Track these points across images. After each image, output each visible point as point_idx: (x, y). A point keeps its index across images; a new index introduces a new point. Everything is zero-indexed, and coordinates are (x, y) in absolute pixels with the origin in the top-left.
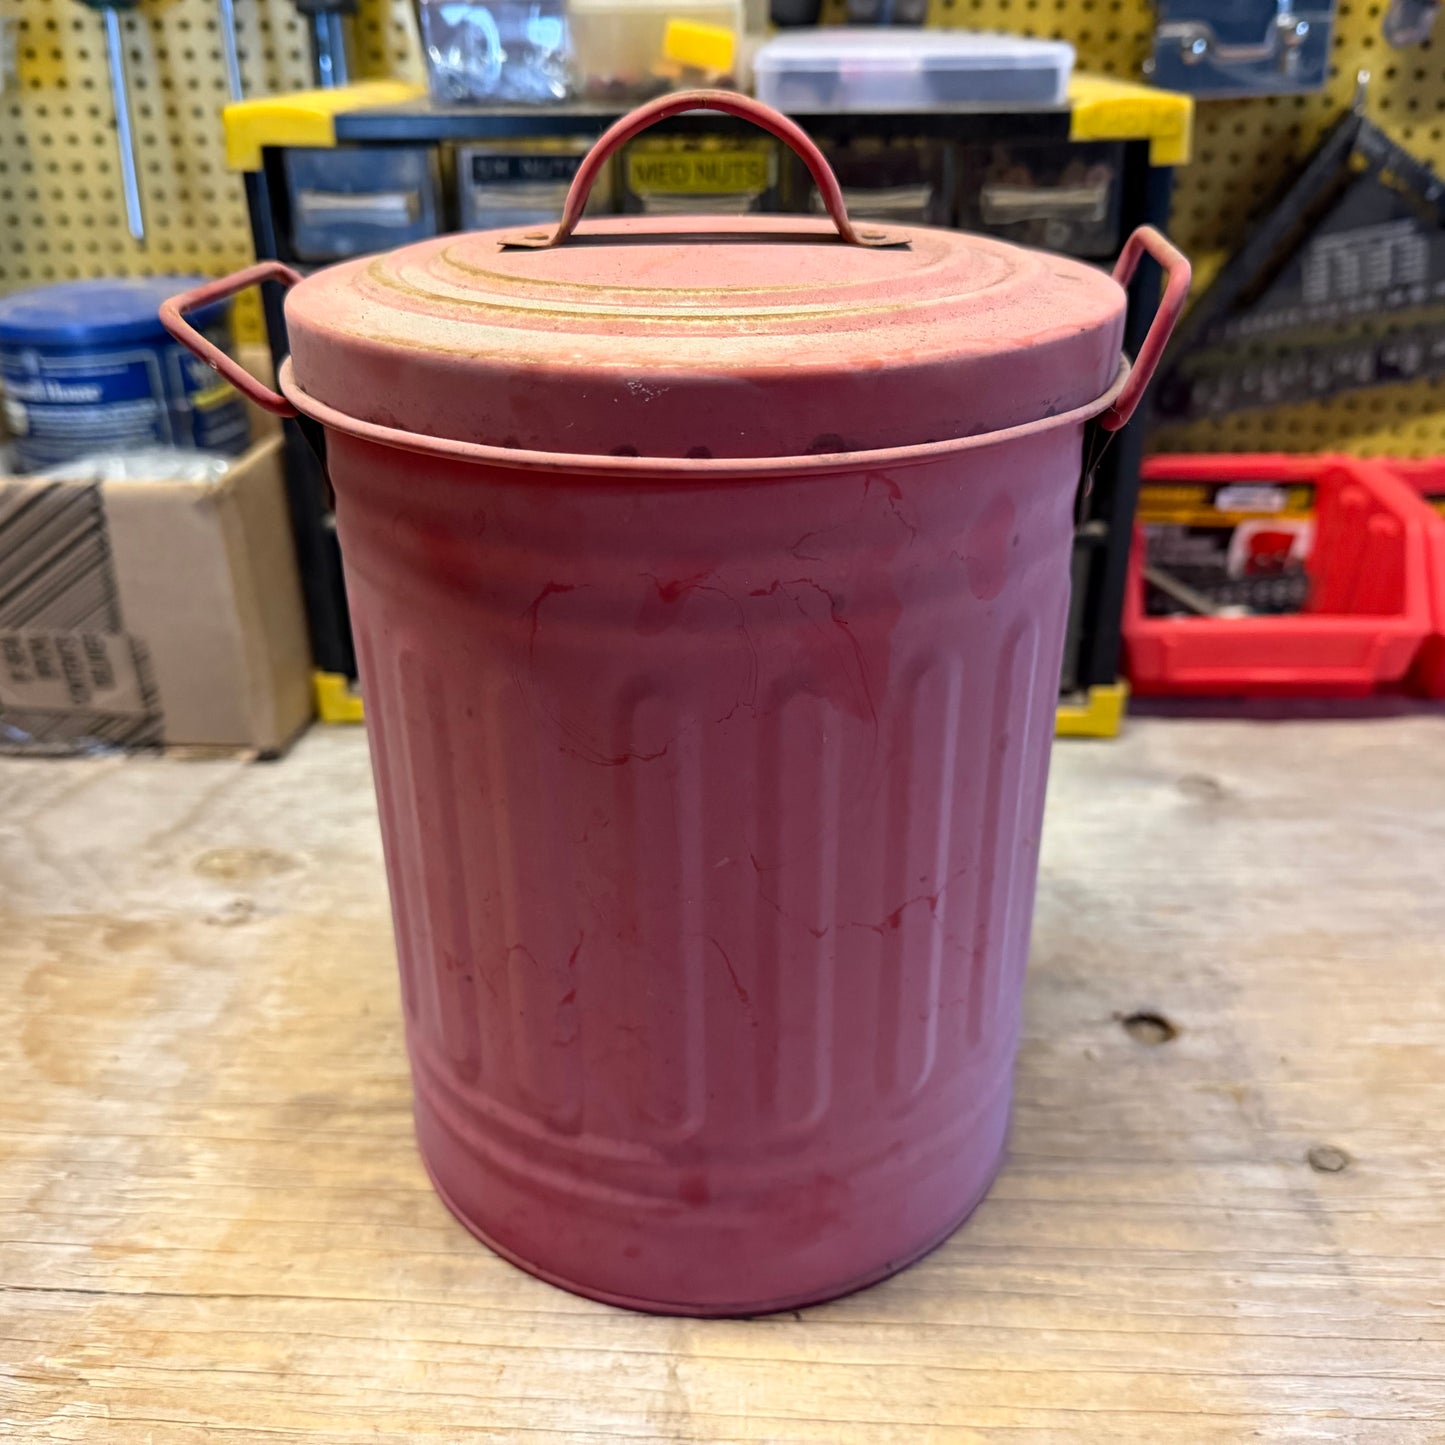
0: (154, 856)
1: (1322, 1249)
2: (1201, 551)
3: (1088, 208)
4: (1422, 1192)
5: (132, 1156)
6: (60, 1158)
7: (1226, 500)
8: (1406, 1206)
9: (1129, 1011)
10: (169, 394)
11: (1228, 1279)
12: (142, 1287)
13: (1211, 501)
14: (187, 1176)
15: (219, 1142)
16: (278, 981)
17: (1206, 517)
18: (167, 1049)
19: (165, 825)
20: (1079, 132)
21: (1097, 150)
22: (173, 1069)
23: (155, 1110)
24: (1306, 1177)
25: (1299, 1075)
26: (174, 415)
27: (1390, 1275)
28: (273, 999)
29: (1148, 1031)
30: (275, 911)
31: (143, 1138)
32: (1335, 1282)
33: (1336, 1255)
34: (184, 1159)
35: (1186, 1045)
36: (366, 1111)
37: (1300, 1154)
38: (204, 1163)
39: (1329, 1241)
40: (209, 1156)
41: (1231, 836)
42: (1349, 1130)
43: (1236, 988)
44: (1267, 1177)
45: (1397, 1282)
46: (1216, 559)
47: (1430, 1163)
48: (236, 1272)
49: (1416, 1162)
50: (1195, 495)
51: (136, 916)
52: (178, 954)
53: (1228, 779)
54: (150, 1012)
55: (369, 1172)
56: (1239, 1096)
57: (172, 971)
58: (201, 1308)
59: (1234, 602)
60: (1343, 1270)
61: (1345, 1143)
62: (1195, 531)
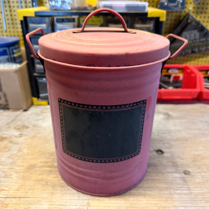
0: (7, 126)
1: (186, 186)
2: (166, 79)
3: (151, 27)
4: (201, 177)
5: (3, 175)
7: (170, 71)
8: (198, 179)
9: (157, 149)
10: (10, 55)
11: (172, 192)
12: (4, 196)
13: (168, 71)
14: (12, 178)
15: (17, 172)
16: (27, 146)
17: (167, 74)
18: (9, 157)
19: (9, 121)
20: (149, 16)
21: (152, 19)
22: (10, 161)
23: (6, 167)
24: (183, 175)
25: (182, 159)
26: (11, 58)
27: (196, 190)
28: (26, 149)
29: (160, 153)
30: (26, 135)
31: (5, 172)
32: (188, 192)
33: (188, 187)
34: (11, 175)
35: (165, 155)
36: (40, 167)
37: (182, 171)
38: (14, 176)
39: (187, 185)
40: (15, 175)
41: (171, 122)
42: (189, 168)
43: (173, 146)
44: (177, 175)
45: (197, 191)
46: (168, 80)
47: (202, 172)
48: (20, 194)
49: (200, 173)
50: (165, 70)
51: (4, 136)
52: (11, 142)
53: (171, 113)
54: (6, 151)
55: (40, 177)
56: (173, 162)
57: (10, 145)
58: (14, 199)
59: (171, 86)
60: (189, 190)
61: (189, 170)
62: (165, 76)
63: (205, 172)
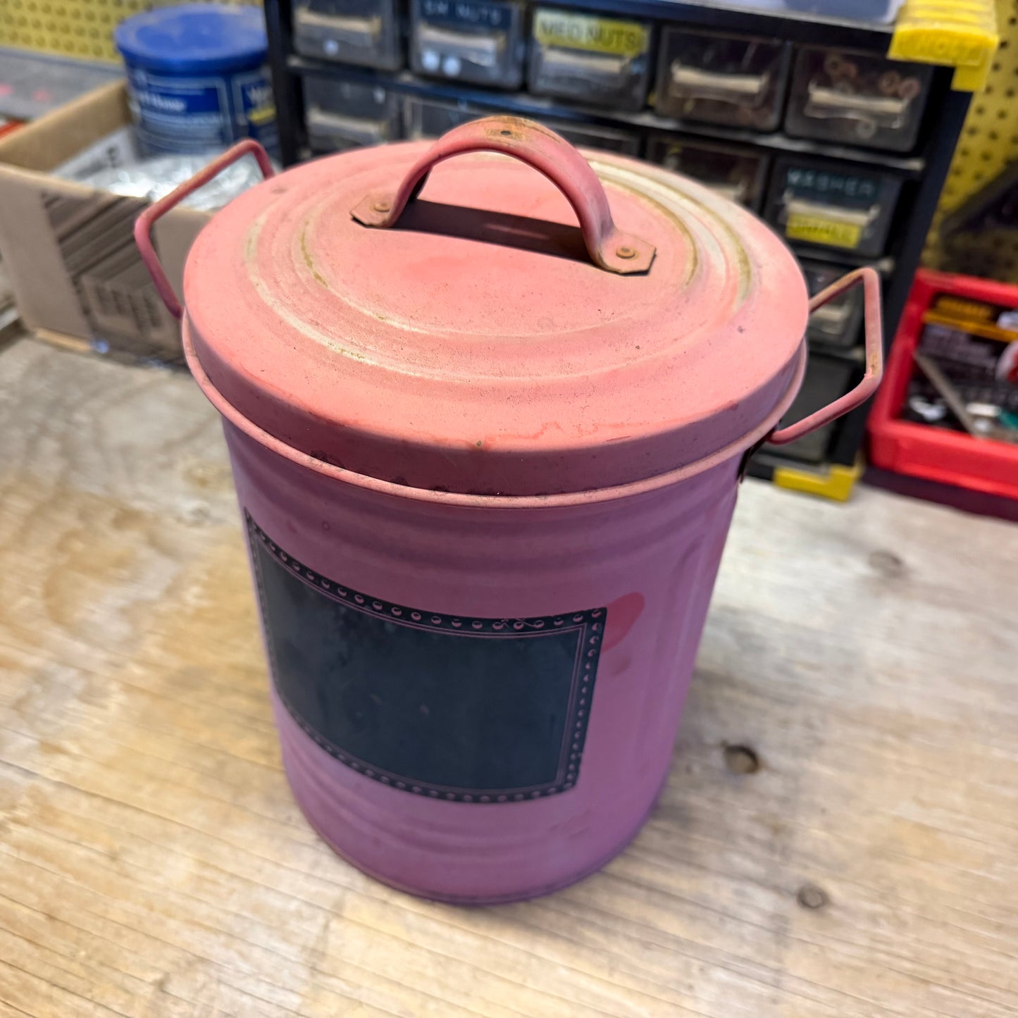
0: (162, 458)
1: (772, 964)
2: (978, 354)
4: (864, 941)
5: (79, 686)
6: (40, 677)
7: (1005, 321)
8: (846, 949)
9: (734, 740)
10: (233, 111)
12: (57, 779)
13: (994, 319)
14: (105, 708)
15: (129, 688)
16: (204, 577)
17: (988, 331)
18: (123, 612)
19: (177, 434)
20: (894, 53)
21: (907, 68)
22: (120, 629)
23: (101, 656)
24: (790, 908)
25: (828, 826)
26: (236, 126)
27: (806, 997)
28: (195, 590)
29: (743, 760)
31: (90, 673)
32: (767, 991)
33: (778, 971)
34: (106, 695)
35: (765, 782)
37: (795, 887)
38: (116, 700)
39: (780, 960)
40: (121, 697)
41: (889, 608)
42: (840, 880)
43: (820, 743)
45: (809, 1003)
46: (990, 363)
47: (882, 921)
48: (112, 783)
49: (873, 918)
50: (983, 312)
51: (138, 505)
52: (153, 542)
53: (911, 558)
54: (122, 581)
56: (777, 830)
57: (145, 553)
58: (84, 802)
59: (991, 402)
60: (777, 985)
61: (834, 889)
62: (976, 339)
63: (901, 925)
